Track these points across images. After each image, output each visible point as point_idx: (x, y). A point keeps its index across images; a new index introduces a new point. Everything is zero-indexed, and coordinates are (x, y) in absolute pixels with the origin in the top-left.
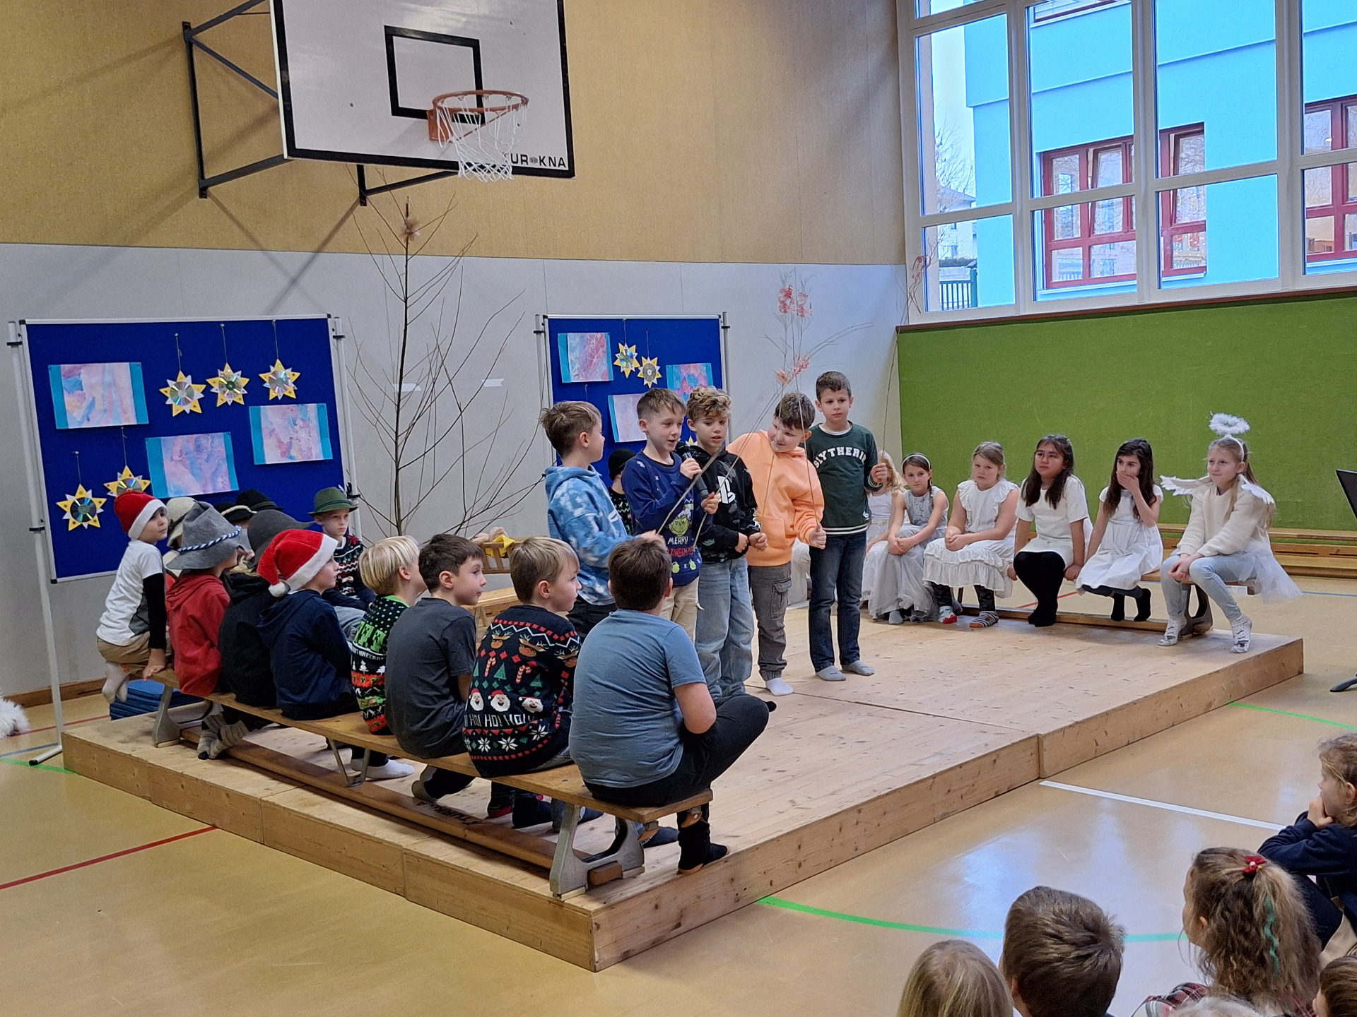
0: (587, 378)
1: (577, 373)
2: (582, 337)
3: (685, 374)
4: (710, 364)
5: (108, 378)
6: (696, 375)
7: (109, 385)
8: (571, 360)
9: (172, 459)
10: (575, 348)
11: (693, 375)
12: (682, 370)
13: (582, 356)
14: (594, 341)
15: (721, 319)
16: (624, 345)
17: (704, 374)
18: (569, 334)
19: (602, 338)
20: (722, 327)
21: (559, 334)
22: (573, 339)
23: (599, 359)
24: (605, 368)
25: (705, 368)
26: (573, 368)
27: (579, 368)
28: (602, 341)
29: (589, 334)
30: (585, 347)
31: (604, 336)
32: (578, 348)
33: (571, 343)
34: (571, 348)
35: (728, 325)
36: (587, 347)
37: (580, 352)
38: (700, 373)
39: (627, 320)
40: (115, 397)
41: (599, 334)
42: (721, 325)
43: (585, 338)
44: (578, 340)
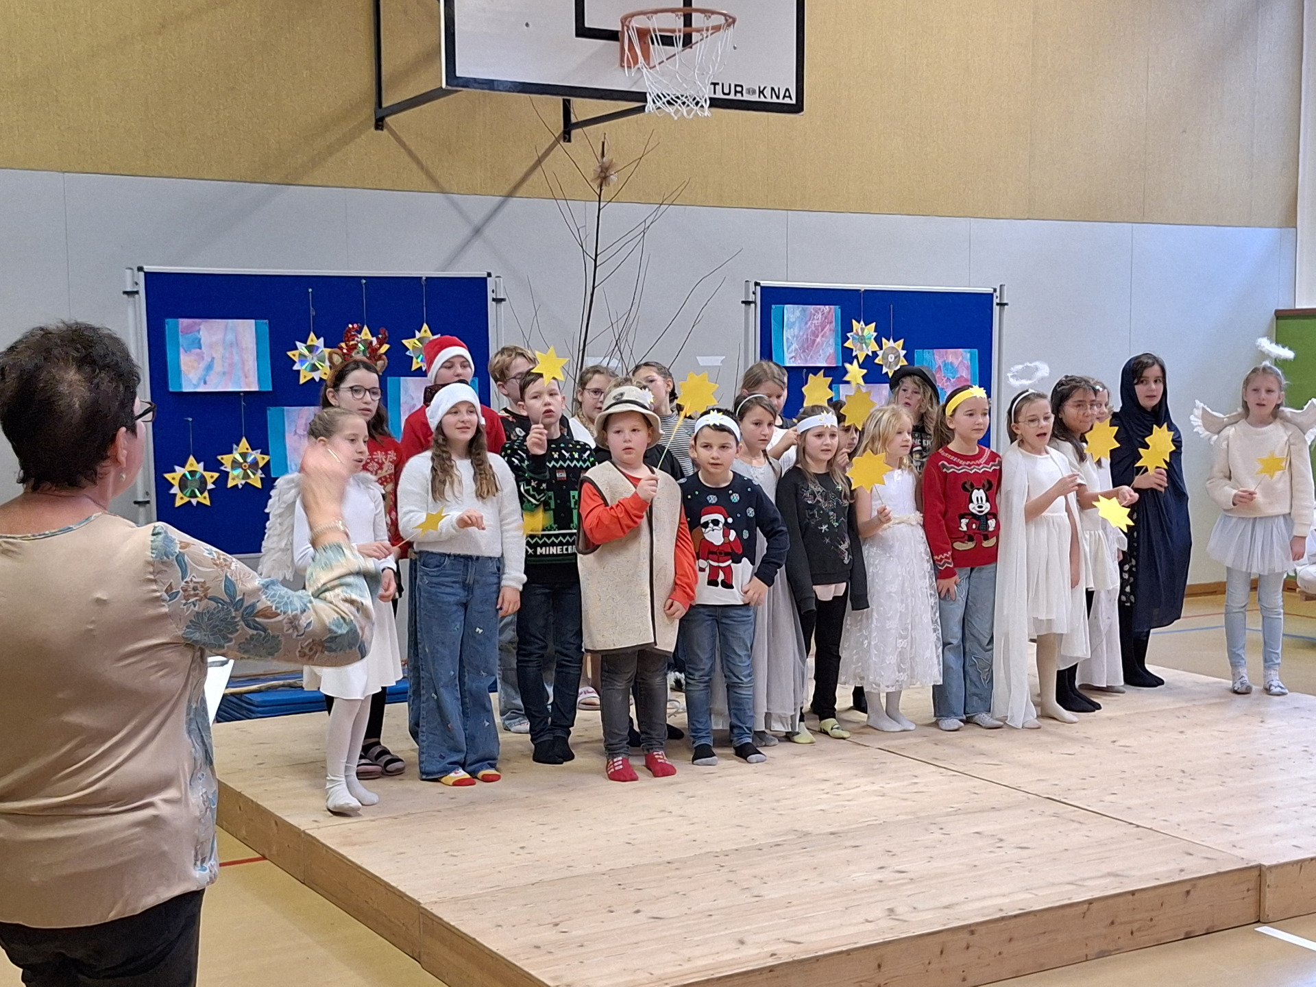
0: (806, 361)
1: (793, 354)
2: (804, 310)
3: (940, 362)
4: (976, 351)
5: (230, 337)
6: (956, 363)
7: (231, 345)
8: (787, 339)
9: (295, 433)
10: (794, 323)
11: (951, 363)
12: (936, 357)
13: (801, 334)
14: (820, 316)
15: (998, 293)
16: (859, 322)
17: (967, 362)
18: (786, 306)
19: (829, 313)
20: (998, 304)
21: (773, 306)
22: (792, 313)
23: (824, 339)
24: (831, 350)
25: (969, 355)
26: (788, 349)
27: (796, 350)
28: (830, 316)
29: (813, 306)
30: (806, 323)
31: (832, 311)
32: (797, 324)
33: (788, 319)
34: (787, 324)
35: (1005, 302)
36: (809, 323)
37: (800, 329)
38: (962, 361)
39: (866, 291)
40: (236, 358)
41: (827, 307)
42: (996, 301)
43: (808, 313)
44: (798, 313)
